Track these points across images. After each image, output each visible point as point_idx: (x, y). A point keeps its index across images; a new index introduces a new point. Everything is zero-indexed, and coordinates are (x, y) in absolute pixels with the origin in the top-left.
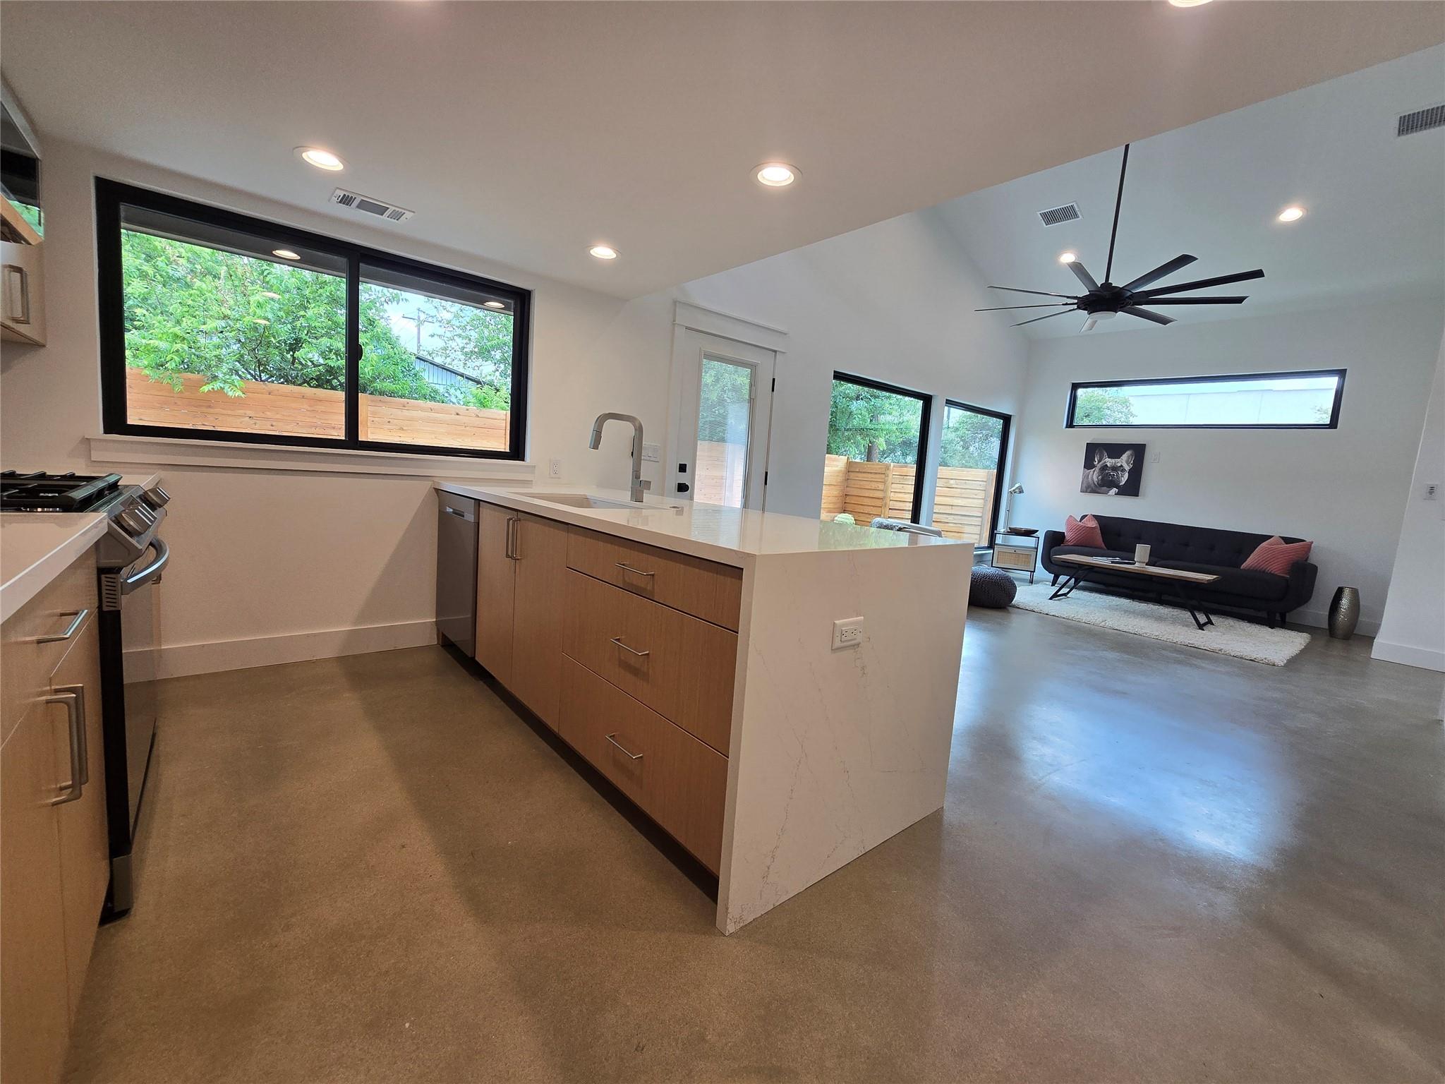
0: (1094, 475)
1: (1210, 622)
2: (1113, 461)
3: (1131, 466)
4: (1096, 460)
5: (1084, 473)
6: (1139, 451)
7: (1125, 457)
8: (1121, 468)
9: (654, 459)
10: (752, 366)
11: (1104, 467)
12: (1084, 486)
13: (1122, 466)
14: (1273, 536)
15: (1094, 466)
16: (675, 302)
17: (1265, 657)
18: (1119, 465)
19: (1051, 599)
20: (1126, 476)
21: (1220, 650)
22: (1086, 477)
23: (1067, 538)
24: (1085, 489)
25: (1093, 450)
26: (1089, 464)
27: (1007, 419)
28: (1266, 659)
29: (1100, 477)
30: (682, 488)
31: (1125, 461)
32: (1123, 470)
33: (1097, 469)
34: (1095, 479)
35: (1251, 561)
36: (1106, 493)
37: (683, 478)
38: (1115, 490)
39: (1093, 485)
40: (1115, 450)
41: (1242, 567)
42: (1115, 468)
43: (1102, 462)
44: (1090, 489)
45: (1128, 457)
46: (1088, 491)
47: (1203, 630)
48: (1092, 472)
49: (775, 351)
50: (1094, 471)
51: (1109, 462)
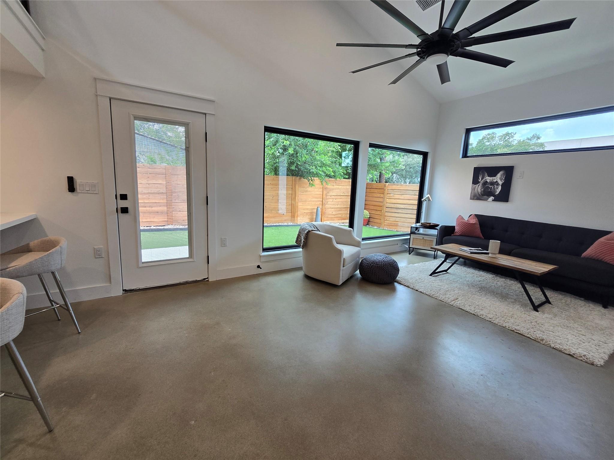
0: (479, 188)
1: (548, 301)
2: (491, 178)
3: (503, 181)
4: (480, 178)
5: (472, 187)
6: (509, 171)
7: (499, 175)
8: (497, 183)
9: (92, 192)
10: (185, 125)
11: (485, 183)
12: (472, 195)
13: (497, 182)
14: (612, 232)
15: (479, 182)
16: (95, 79)
17: (585, 353)
18: (495, 181)
19: (431, 275)
20: (500, 188)
21: (542, 340)
22: (473, 189)
23: (456, 231)
24: (473, 197)
25: (478, 172)
26: (475, 181)
27: (425, 155)
28: (585, 356)
29: (483, 189)
30: (125, 210)
31: (499, 178)
32: (498, 184)
33: (481, 184)
34: (479, 191)
35: (589, 252)
36: (486, 200)
37: (123, 204)
38: (492, 198)
39: (477, 195)
40: (493, 171)
41: (585, 254)
42: (492, 183)
43: (484, 179)
44: (476, 197)
45: (501, 175)
46: (475, 198)
47: (538, 311)
48: (477, 187)
49: (205, 114)
50: (479, 186)
51: (489, 179)
